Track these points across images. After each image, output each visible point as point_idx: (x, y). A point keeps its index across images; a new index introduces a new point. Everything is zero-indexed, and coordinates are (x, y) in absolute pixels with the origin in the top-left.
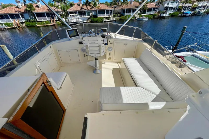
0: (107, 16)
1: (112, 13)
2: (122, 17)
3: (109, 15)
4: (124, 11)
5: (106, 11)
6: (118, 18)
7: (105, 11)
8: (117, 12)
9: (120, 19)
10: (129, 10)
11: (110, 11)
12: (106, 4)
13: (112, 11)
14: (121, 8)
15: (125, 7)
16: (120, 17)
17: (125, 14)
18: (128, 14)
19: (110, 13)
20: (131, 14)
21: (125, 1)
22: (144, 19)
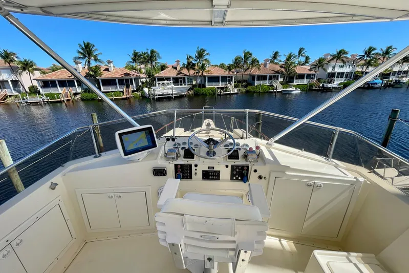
0: (224, 86)
1: (232, 81)
2: (249, 88)
3: (226, 84)
4: (253, 78)
5: (221, 77)
6: (243, 89)
7: (219, 77)
8: (240, 79)
9: (247, 92)
10: (262, 76)
11: (229, 77)
12: (222, 66)
13: (232, 77)
14: (248, 72)
15: (255, 71)
16: (246, 87)
17: (256, 83)
18: (262, 82)
19: (229, 81)
20: (267, 83)
21: (255, 62)
22: (293, 92)
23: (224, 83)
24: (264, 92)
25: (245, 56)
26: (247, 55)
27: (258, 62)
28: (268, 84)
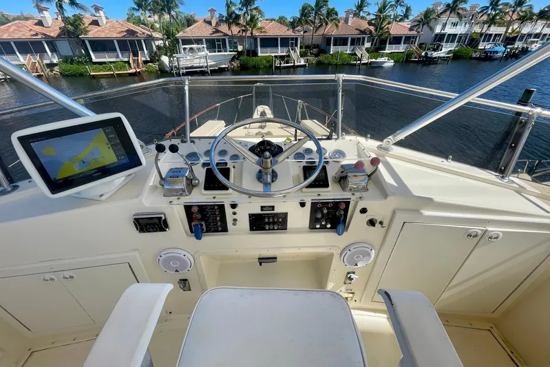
0: (284, 54)
1: (296, 45)
2: (322, 58)
3: (289, 51)
4: (328, 41)
5: (281, 39)
6: (313, 59)
7: (277, 39)
8: (309, 42)
9: (319, 63)
10: (341, 38)
11: (292, 39)
12: (281, 21)
13: (296, 39)
14: (321, 32)
15: (331, 30)
16: (316, 55)
17: (333, 49)
18: (340, 49)
19: (292, 46)
20: (348, 50)
21: (332, 13)
22: (385, 65)
23: (285, 49)
24: (343, 64)
25: (317, 3)
26: (321, 3)
27: (336, 14)
28: (348, 52)
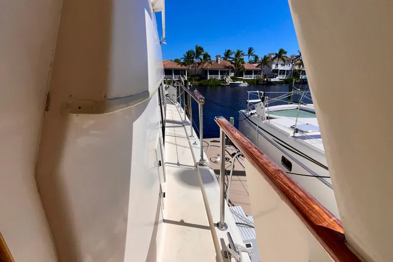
0: (177, 79)
1: (185, 74)
2: (202, 82)
3: (180, 78)
4: (205, 72)
5: (174, 70)
6: (197, 83)
7: (172, 70)
8: (193, 73)
9: (200, 85)
10: (214, 71)
11: (182, 70)
13: (185, 71)
14: (200, 67)
15: (206, 65)
16: (199, 80)
17: (209, 77)
18: (213, 76)
19: (182, 75)
20: (219, 77)
21: (206, 56)
22: (240, 85)
23: (177, 76)
24: (216, 85)
25: (197, 51)
26: (199, 50)
27: (209, 56)
28: (219, 78)
